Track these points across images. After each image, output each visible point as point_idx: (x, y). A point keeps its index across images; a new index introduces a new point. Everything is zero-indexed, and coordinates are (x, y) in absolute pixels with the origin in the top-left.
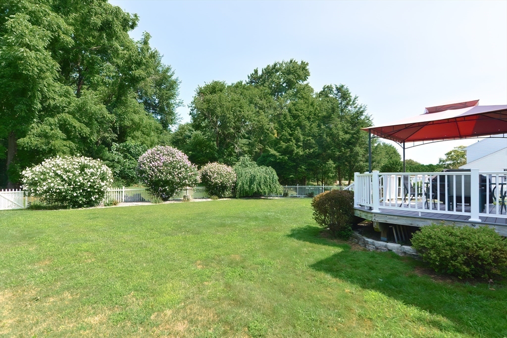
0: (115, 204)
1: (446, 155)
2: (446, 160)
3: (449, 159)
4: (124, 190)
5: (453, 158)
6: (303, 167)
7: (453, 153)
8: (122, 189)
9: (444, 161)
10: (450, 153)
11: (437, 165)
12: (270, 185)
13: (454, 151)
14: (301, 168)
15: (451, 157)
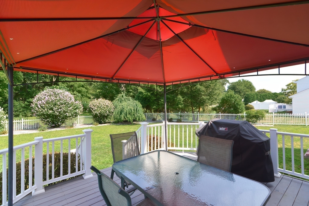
0: (4, 134)
1: (286, 86)
2: (287, 90)
3: (289, 89)
4: (23, 121)
5: (292, 88)
6: (162, 100)
7: (291, 85)
8: (21, 120)
9: (285, 90)
10: (290, 84)
11: (280, 93)
12: (134, 115)
13: (292, 83)
14: (160, 101)
15: (290, 87)
